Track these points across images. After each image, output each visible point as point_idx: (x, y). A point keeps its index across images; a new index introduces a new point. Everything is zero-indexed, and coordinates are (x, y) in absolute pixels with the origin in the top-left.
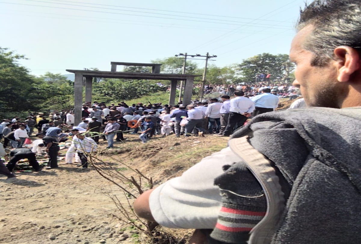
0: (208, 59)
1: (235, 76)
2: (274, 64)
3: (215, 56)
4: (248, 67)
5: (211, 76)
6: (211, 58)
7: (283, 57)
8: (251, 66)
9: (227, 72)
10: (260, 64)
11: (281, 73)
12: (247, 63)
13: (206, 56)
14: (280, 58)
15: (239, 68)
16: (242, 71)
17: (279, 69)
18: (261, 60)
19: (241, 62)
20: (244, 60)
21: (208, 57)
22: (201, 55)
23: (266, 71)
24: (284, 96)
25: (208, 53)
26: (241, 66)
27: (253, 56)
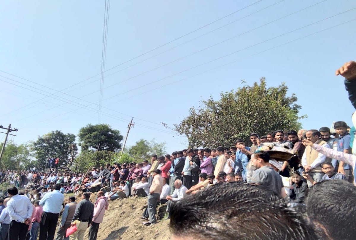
0: (9, 133)
1: (29, 158)
2: (62, 145)
3: (16, 130)
4: (41, 147)
5: (7, 156)
6: (12, 132)
7: (71, 138)
8: (44, 146)
9: (22, 151)
10: (51, 143)
11: (67, 157)
12: (42, 140)
13: (8, 128)
14: (68, 138)
15: (33, 147)
16: (36, 151)
17: (66, 152)
18: (53, 139)
19: (36, 140)
20: (39, 136)
21: (10, 130)
22: (3, 127)
23: (55, 153)
24: (68, 191)
25: (10, 125)
26: (35, 144)
27: (47, 133)
